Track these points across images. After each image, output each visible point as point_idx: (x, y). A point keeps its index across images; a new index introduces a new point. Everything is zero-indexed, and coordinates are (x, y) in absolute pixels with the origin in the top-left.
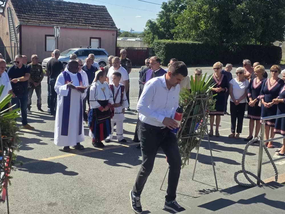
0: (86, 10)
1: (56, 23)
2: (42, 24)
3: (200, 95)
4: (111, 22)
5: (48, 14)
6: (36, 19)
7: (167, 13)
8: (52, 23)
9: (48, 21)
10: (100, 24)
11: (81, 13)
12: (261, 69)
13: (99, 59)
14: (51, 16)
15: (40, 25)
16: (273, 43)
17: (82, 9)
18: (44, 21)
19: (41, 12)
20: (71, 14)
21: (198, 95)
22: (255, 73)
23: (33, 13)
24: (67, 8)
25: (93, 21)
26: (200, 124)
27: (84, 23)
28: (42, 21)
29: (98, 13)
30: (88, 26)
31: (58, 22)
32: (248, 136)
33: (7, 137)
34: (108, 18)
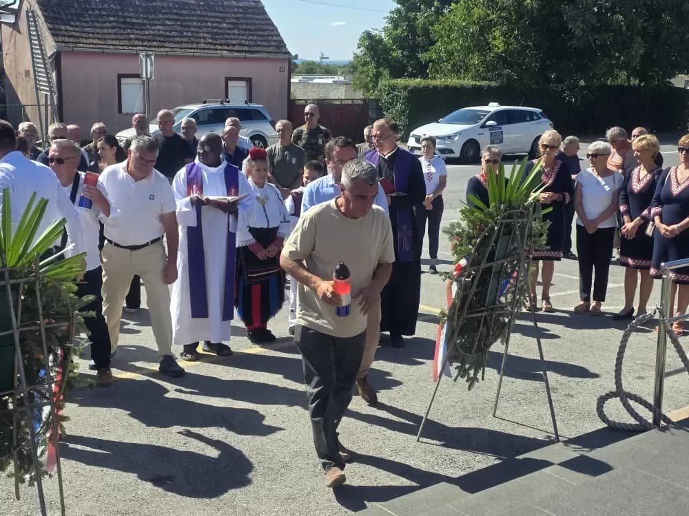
0: (216, 12)
1: (142, 46)
2: (111, 49)
3: (512, 211)
4: (275, 38)
5: (124, 23)
6: (96, 36)
7: (409, 14)
8: (132, 46)
9: (125, 39)
10: (248, 46)
11: (202, 19)
12: (648, 144)
13: (250, 131)
14: (131, 29)
15: (106, 50)
16: (672, 80)
17: (205, 10)
18: (114, 41)
19: (105, 18)
20: (179, 23)
21: (506, 210)
22: (636, 152)
23: (87, 22)
24: (169, 8)
25: (233, 37)
26: (512, 281)
27: (211, 43)
28: (109, 42)
29: (244, 19)
30: (221, 50)
31: (149, 42)
32: (623, 307)
33: (56, 322)
34: (268, 30)
